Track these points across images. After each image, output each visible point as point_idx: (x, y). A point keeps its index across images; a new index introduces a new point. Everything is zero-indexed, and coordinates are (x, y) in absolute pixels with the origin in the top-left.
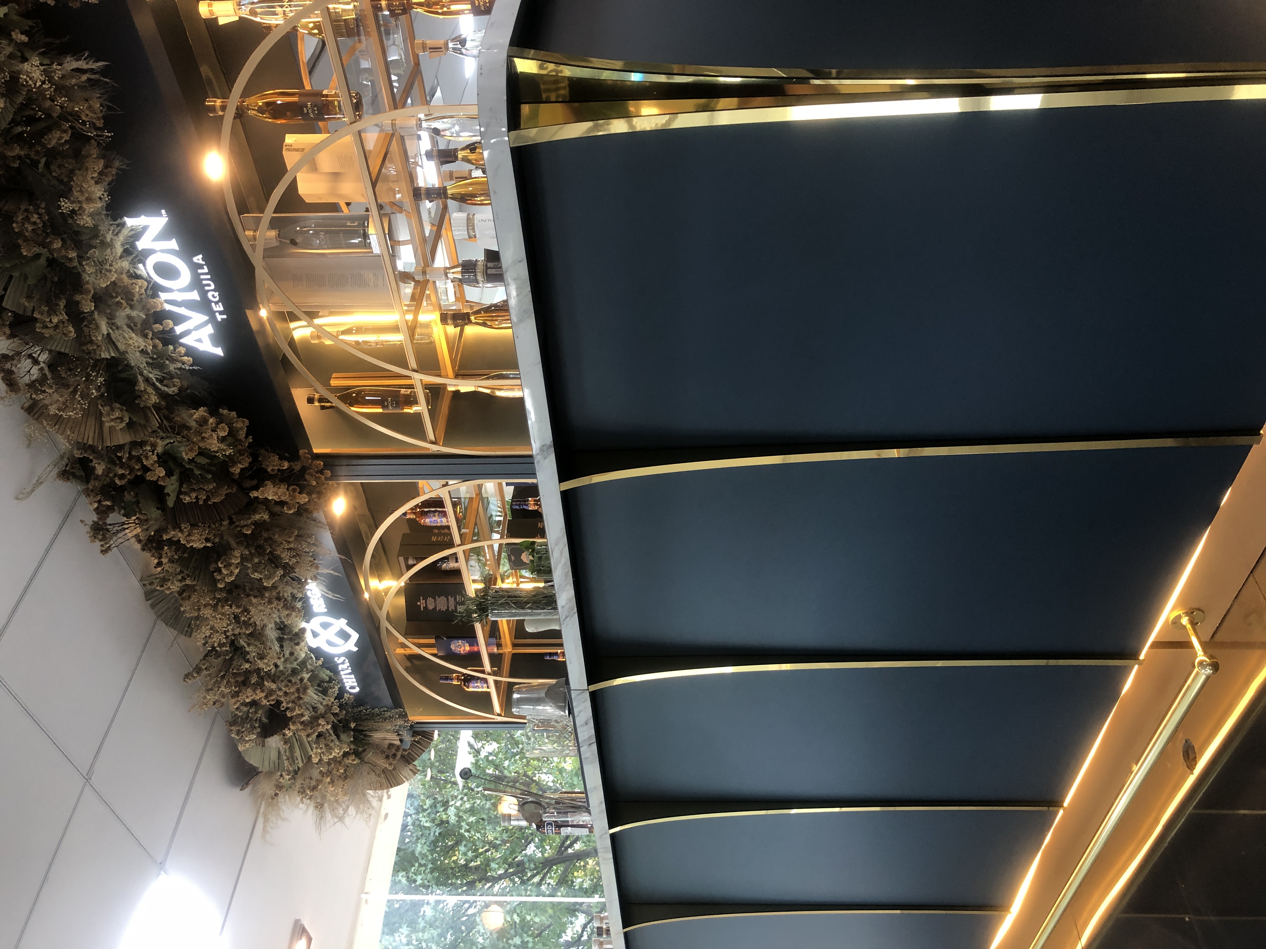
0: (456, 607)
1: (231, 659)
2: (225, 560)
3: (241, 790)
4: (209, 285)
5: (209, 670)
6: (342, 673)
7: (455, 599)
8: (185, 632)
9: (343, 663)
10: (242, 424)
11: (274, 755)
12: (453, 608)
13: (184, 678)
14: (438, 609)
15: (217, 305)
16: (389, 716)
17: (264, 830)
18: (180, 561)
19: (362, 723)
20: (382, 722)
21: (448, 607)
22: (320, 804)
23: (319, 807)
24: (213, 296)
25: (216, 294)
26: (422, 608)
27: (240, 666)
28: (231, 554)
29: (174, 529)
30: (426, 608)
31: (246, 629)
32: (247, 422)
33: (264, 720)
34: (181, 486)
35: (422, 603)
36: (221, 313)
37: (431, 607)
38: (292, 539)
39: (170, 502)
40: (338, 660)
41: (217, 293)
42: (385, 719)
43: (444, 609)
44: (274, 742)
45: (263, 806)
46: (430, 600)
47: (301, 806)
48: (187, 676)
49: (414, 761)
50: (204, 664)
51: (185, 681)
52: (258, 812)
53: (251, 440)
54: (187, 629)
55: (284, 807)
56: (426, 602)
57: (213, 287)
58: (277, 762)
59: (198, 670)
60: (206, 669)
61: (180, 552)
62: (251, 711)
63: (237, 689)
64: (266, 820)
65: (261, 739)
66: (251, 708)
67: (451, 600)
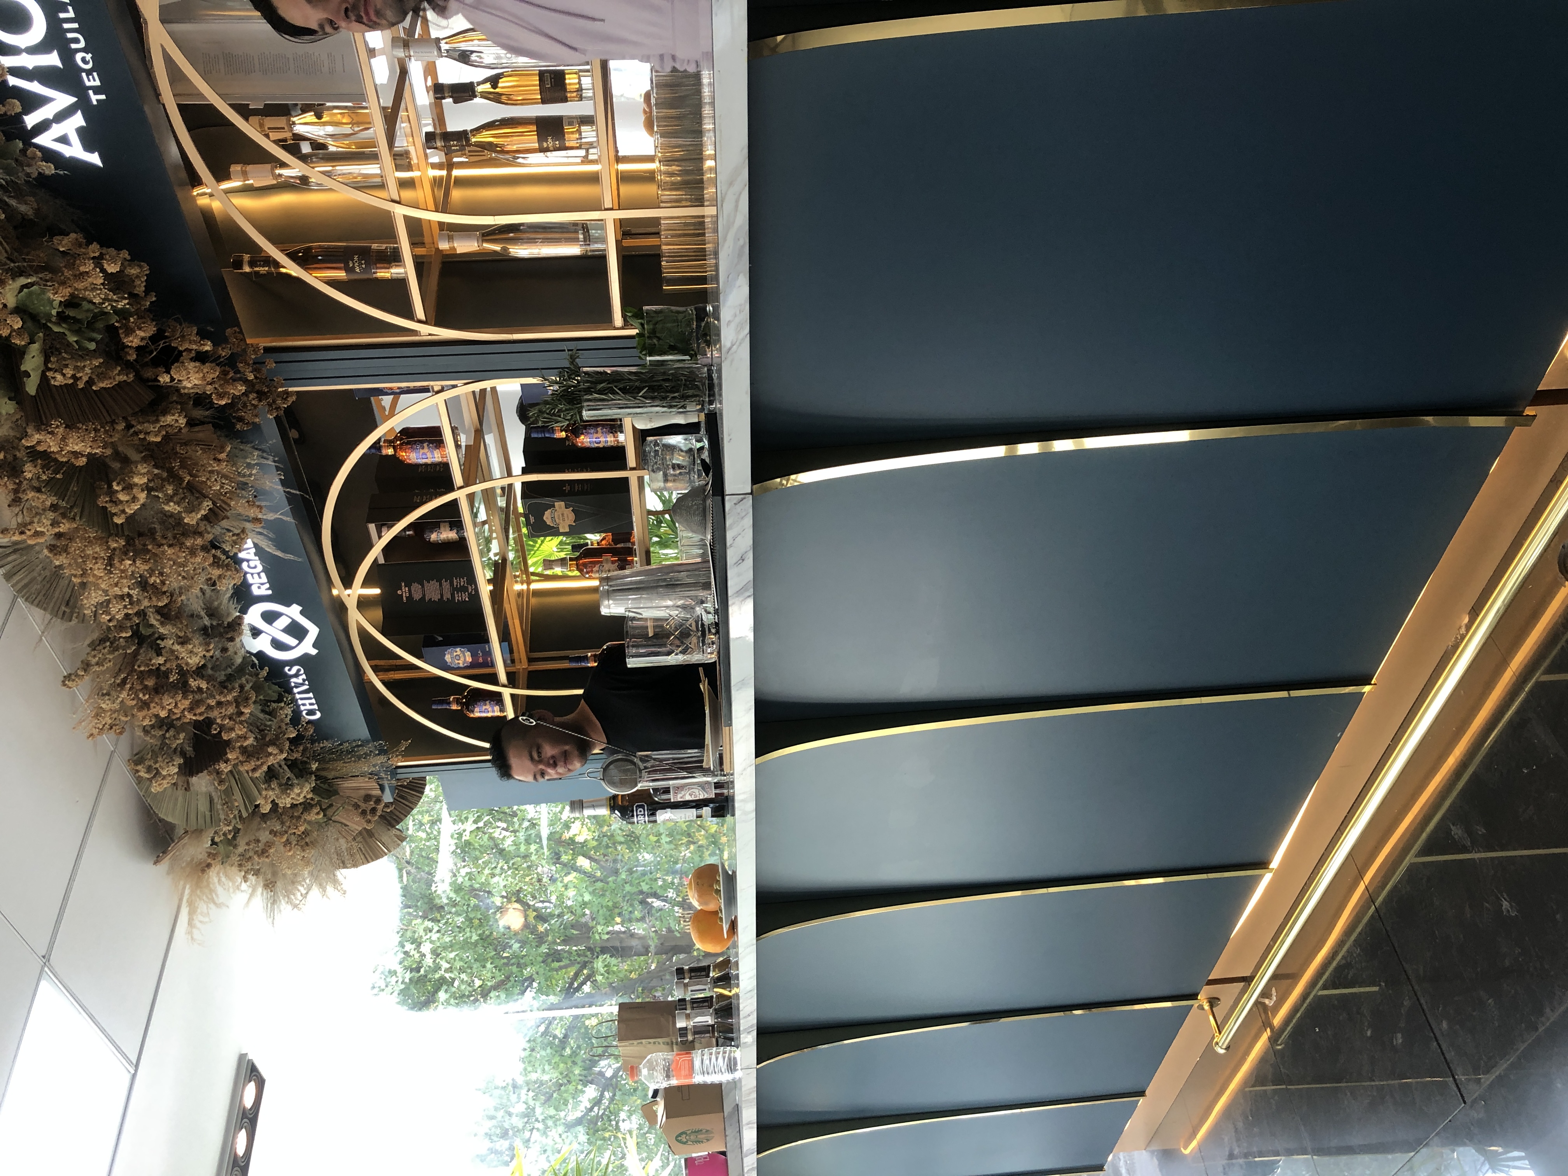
0: (453, 595)
1: (136, 654)
2: (123, 480)
3: (155, 863)
4: (76, 41)
5: (103, 666)
6: (295, 690)
7: (452, 584)
8: (61, 613)
9: (297, 675)
10: (138, 273)
11: (203, 806)
12: (450, 597)
13: (63, 681)
14: (427, 599)
15: (91, 77)
16: (365, 754)
17: (190, 923)
18: (51, 485)
19: (328, 766)
20: (355, 761)
21: (442, 595)
22: (272, 882)
23: (270, 885)
24: (84, 60)
25: (88, 57)
26: (405, 598)
27: (150, 660)
28: (132, 472)
29: (38, 430)
30: (410, 598)
31: (159, 600)
32: (146, 269)
33: (189, 749)
34: (47, 361)
35: (404, 592)
36: (97, 90)
37: (417, 596)
38: (223, 456)
39: (31, 386)
40: (289, 670)
41: (90, 55)
42: (359, 758)
43: (436, 597)
44: (202, 782)
45: (187, 891)
46: (416, 587)
47: (244, 886)
48: (68, 677)
49: (398, 823)
50: (95, 656)
51: (64, 685)
52: (181, 900)
53: (154, 299)
54: (63, 608)
55: (220, 889)
56: (410, 591)
57: (82, 44)
58: (208, 814)
59: (86, 666)
60: (97, 664)
61: (50, 472)
62: (167, 735)
63: (147, 696)
64: (192, 912)
65: (184, 778)
66: (167, 731)
67: (446, 585)
